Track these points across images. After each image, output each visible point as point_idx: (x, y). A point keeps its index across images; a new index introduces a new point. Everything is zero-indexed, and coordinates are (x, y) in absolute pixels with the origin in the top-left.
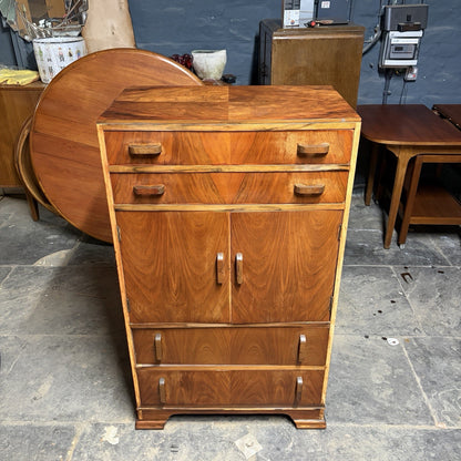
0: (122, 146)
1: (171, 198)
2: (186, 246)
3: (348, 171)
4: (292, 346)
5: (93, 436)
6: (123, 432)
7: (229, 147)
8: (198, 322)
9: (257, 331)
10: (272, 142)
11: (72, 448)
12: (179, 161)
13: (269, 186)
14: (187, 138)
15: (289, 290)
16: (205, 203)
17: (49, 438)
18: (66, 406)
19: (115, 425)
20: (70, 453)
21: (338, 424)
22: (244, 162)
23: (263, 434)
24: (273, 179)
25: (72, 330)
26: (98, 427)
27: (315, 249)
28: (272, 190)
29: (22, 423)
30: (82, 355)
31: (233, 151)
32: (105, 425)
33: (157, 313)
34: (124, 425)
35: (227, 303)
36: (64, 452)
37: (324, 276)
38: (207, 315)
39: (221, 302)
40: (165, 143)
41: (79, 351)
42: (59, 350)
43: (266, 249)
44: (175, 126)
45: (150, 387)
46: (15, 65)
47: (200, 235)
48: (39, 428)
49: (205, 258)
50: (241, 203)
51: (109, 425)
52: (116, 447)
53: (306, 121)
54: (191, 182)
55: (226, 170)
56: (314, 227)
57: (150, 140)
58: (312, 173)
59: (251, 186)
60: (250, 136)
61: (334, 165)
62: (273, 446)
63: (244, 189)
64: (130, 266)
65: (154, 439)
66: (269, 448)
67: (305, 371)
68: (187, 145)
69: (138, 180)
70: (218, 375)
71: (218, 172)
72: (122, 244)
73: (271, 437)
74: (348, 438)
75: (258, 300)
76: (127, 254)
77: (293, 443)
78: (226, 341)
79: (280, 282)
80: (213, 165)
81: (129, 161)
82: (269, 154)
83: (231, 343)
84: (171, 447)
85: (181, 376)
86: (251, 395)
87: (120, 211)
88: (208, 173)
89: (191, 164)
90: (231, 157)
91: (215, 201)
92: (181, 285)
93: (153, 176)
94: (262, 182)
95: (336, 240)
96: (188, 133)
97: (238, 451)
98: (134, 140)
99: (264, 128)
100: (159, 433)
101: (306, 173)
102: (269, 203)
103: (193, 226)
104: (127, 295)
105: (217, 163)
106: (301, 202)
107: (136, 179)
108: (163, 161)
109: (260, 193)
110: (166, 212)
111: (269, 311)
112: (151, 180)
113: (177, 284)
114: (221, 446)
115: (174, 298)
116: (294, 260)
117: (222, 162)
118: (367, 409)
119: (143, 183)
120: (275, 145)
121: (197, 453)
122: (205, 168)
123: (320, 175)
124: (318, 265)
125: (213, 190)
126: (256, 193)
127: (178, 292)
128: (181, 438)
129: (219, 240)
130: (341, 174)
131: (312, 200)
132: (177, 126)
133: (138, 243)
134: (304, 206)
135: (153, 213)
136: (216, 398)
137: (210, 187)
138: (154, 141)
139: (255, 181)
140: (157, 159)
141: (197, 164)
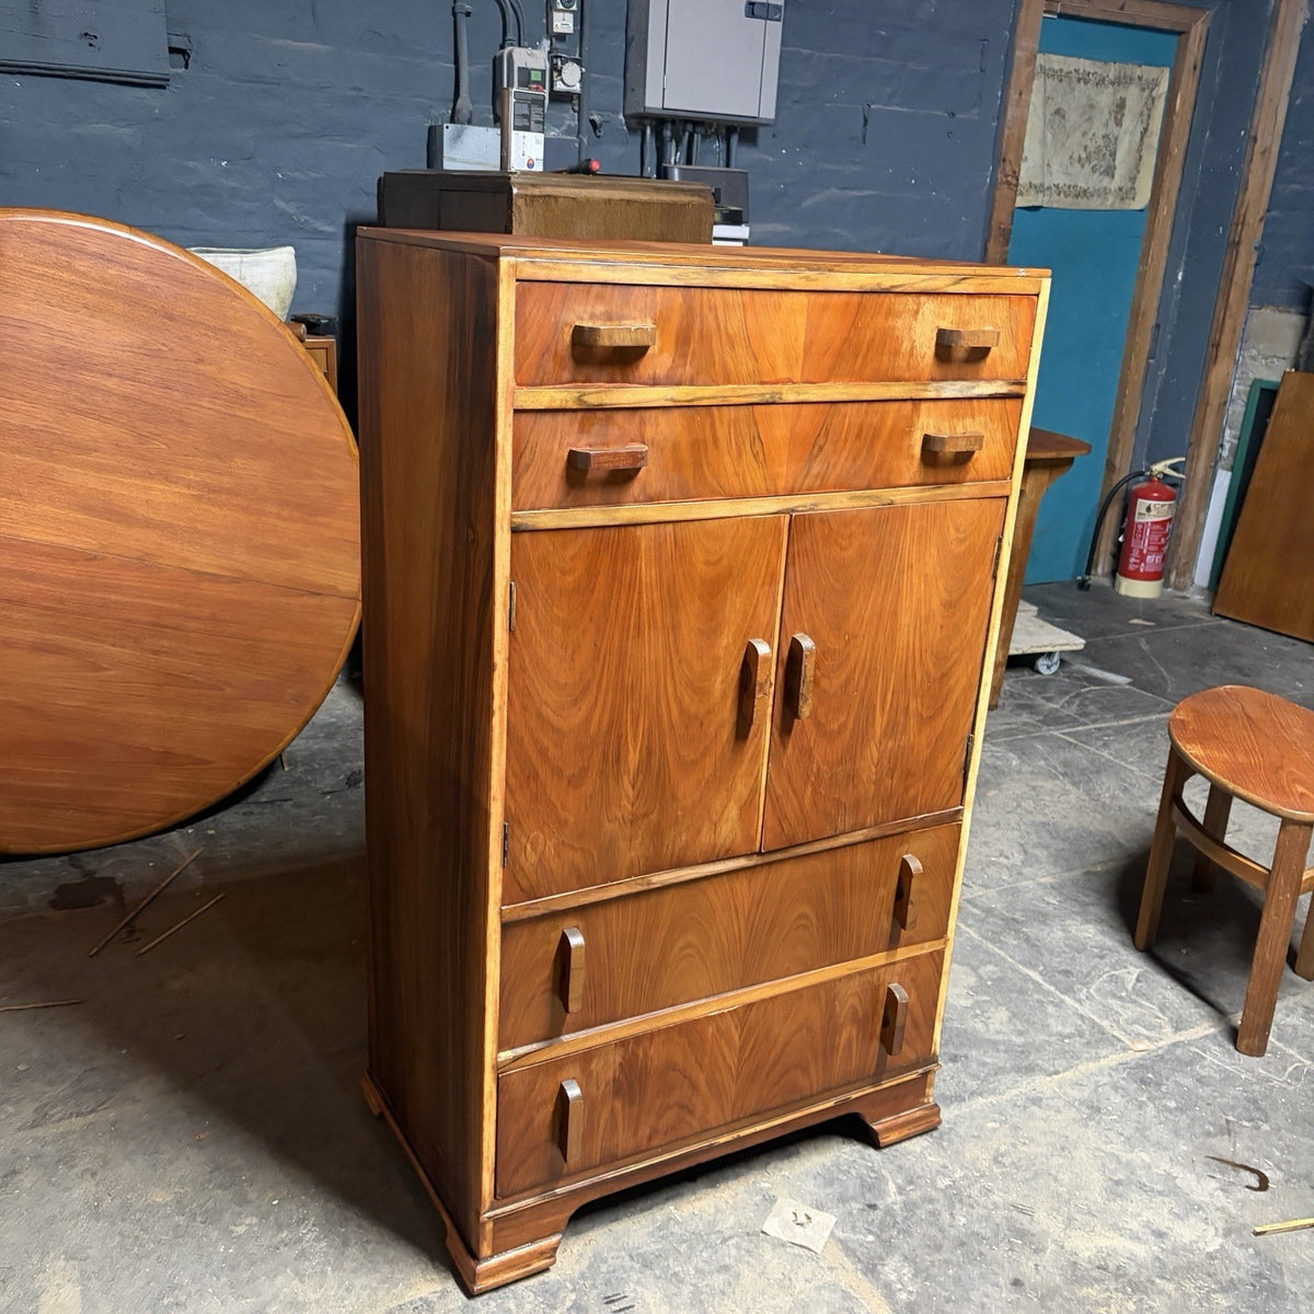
0: (557, 327)
1: (656, 486)
2: (675, 627)
3: (1021, 397)
4: (882, 892)
7: (802, 339)
8: (680, 864)
10: (891, 322)
12: (687, 372)
13: (874, 439)
14: (714, 309)
15: (892, 730)
16: (731, 497)
22: (830, 376)
23: (811, 1188)
24: (882, 421)
25: (29, 1115)
27: (949, 606)
28: (879, 447)
30: (126, 1169)
31: (808, 347)
33: (578, 858)
34: (427, 1302)
35: (754, 791)
37: (960, 679)
38: (705, 838)
39: (741, 790)
40: (661, 320)
41: (105, 1160)
43: (853, 617)
44: (691, 274)
47: (714, 590)
49: (716, 659)
50: (810, 491)
53: (958, 272)
54: (708, 434)
55: (792, 398)
56: (953, 547)
57: (626, 311)
58: (958, 403)
59: (838, 441)
60: (847, 304)
61: (1000, 383)
62: (855, 1206)
63: (821, 449)
64: (525, 709)
65: (542, 1303)
66: (850, 1213)
67: (905, 964)
68: (713, 326)
69: (582, 431)
70: (711, 1030)
71: (774, 403)
72: (516, 639)
73: (837, 1188)
74: (996, 1129)
75: (825, 768)
76: (523, 670)
77: (894, 1182)
78: (737, 916)
79: (875, 706)
80: (762, 383)
81: (566, 375)
82: (882, 354)
83: (749, 916)
84: (607, 1303)
85: (619, 1059)
86: (784, 1074)
87: (524, 531)
88: (750, 407)
89: (715, 383)
90: (804, 360)
91: (755, 489)
92: (650, 752)
93: (620, 418)
94: (861, 427)
95: (990, 577)
96: (717, 293)
97: (783, 1245)
98: (589, 309)
99: (878, 284)
100: (544, 1283)
101: (946, 404)
102: (868, 488)
103: (700, 567)
104: (506, 809)
105: (773, 378)
106: (932, 480)
107: (576, 427)
108: (651, 372)
109: (854, 460)
110: (639, 528)
111: (844, 799)
112: (614, 432)
113: (641, 750)
114: (733, 1252)
115: (627, 797)
116: (908, 641)
117: (783, 374)
118: (988, 1060)
119: (593, 440)
120: (893, 329)
121: (686, 1290)
122: (744, 393)
123: (973, 409)
124: (951, 648)
125: (754, 456)
126: (846, 459)
127: (641, 778)
128: (614, 1271)
129: (755, 601)
130: (1010, 404)
131: (952, 475)
132: (697, 273)
133: (558, 630)
134: (939, 492)
135: (606, 532)
136: (699, 1109)
137: (748, 447)
138: (636, 314)
139: (846, 426)
140: (637, 369)
141: (728, 380)
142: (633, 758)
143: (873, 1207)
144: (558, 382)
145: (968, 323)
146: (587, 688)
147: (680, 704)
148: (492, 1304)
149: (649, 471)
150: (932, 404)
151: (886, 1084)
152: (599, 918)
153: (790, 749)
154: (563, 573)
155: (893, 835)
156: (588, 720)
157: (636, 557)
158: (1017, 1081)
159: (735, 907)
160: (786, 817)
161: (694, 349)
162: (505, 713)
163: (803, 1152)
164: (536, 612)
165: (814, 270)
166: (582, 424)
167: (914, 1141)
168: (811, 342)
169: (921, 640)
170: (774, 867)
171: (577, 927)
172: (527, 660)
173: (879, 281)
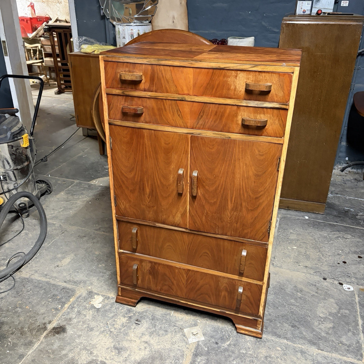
0: (116, 74)
1: (148, 119)
2: (157, 159)
3: (287, 110)
5: (85, 299)
6: (106, 301)
7: (192, 82)
8: (164, 223)
9: (208, 239)
10: (225, 79)
11: (69, 303)
12: (154, 88)
13: (222, 116)
14: (161, 71)
15: (235, 209)
16: (172, 126)
17: (57, 293)
18: (75, 276)
19: (103, 296)
20: (66, 306)
21: (273, 338)
22: (203, 94)
23: (209, 329)
24: (225, 111)
25: (98, 228)
26: (91, 294)
27: (257, 176)
28: (224, 120)
29: (44, 279)
30: (98, 245)
31: (195, 85)
32: (96, 294)
33: (135, 211)
34: (109, 298)
35: (186, 211)
36: (64, 304)
38: (171, 219)
39: (181, 209)
40: (145, 73)
41: (98, 242)
42: (85, 239)
43: (217, 170)
44: (153, 61)
45: (127, 270)
46: (106, 43)
47: (168, 151)
48: (54, 285)
49: (170, 171)
50: (199, 129)
51: (98, 294)
52: (98, 310)
53: (254, 63)
54: (163, 108)
55: (189, 100)
56: (257, 157)
57: (134, 70)
58: (257, 109)
59: (208, 115)
60: (208, 73)
61: (275, 103)
62: (213, 340)
63: (202, 116)
64: (117, 170)
65: (126, 312)
66: (209, 341)
67: (246, 283)
68: (161, 76)
69: (125, 101)
70: (177, 271)
71: (183, 101)
72: (113, 151)
73: (214, 334)
74: (279, 350)
75: (210, 213)
76: (116, 159)
77: (231, 342)
78: (184, 244)
79: (228, 200)
80: (179, 94)
81: (119, 86)
82: (223, 89)
83: (188, 246)
84: (136, 320)
85: (150, 266)
86: (202, 294)
87: (112, 125)
88: (176, 101)
89: (163, 92)
90: (193, 89)
91: (180, 125)
92: (153, 191)
93: (136, 99)
94: (216, 112)
96: (162, 67)
97: (184, 336)
98: (124, 69)
99: (219, 66)
100: (131, 309)
101: (252, 108)
102: (221, 131)
103: (163, 144)
104: (115, 192)
105: (183, 93)
106: (247, 133)
107: (124, 100)
108: (143, 88)
109: (215, 122)
110: (144, 130)
111: (218, 224)
112: (134, 103)
113: (150, 189)
114: (173, 329)
115: (147, 200)
116: (240, 183)
117: (186, 92)
118: (304, 333)
119: (129, 104)
120: (227, 81)
121: (154, 329)
122: (173, 96)
123: (264, 111)
124: (259, 190)
125: (179, 115)
126: (212, 121)
127: (150, 196)
128: (145, 316)
129: (181, 157)
130: (281, 111)
131: (256, 133)
132: (154, 61)
133: (124, 152)
134: (250, 137)
135: (135, 129)
136: (175, 290)
137: (176, 113)
138: (137, 71)
139: (211, 111)
140: (139, 86)
141: (167, 92)
142: (148, 191)
143: (217, 343)
144: (117, 88)
145: (260, 81)
146: (133, 168)
147: (160, 181)
148: (118, 306)
149: (145, 115)
150: (245, 108)
151: (239, 315)
152: (144, 229)
153: (196, 203)
154: (124, 137)
155: (239, 242)
156: (134, 177)
157: (144, 138)
158: (305, 344)
159: (184, 241)
160: (196, 222)
161: (156, 83)
162: (112, 169)
163: (218, 321)
164: (118, 146)
165: (194, 61)
167: (251, 337)
168: (195, 83)
169: (245, 184)
170: (196, 235)
172: (116, 157)
173: (219, 65)
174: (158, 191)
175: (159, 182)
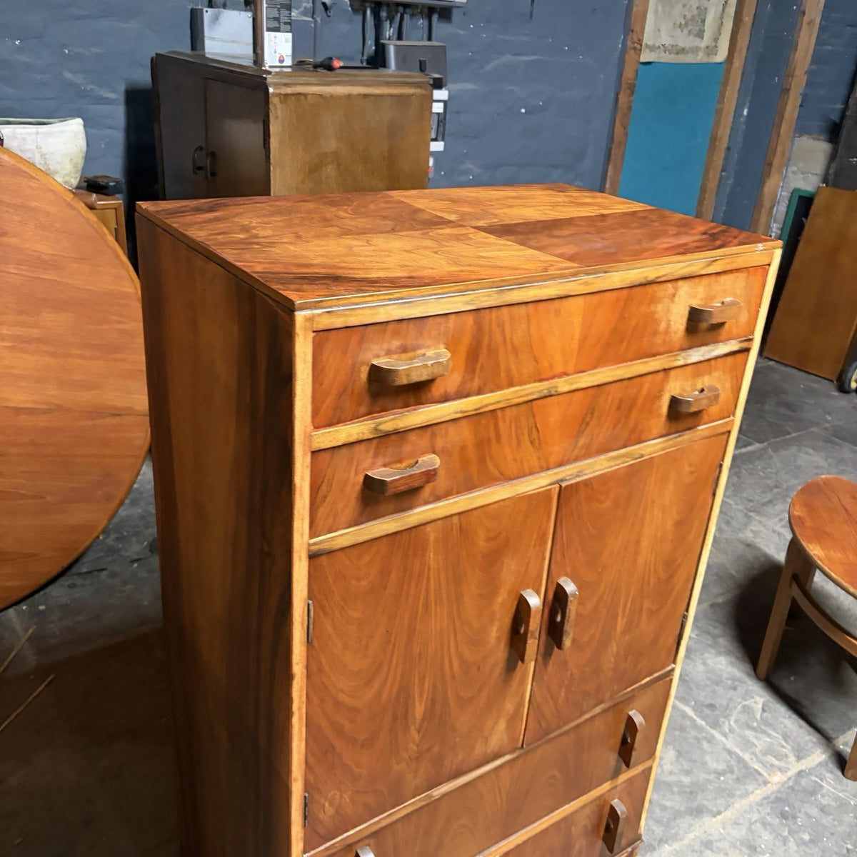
0: (353, 368)
2: (458, 598)
3: (748, 350)
7: (577, 336)
10: (652, 308)
12: (476, 383)
13: (631, 407)
14: (501, 324)
15: (628, 628)
16: (509, 479)
24: (639, 392)
27: (678, 524)
28: (634, 416)
31: (583, 342)
33: (370, 798)
35: (521, 705)
37: (682, 575)
38: (478, 751)
39: (509, 707)
40: (453, 344)
43: (606, 553)
47: (493, 559)
49: (492, 615)
50: (576, 459)
53: (711, 255)
54: (492, 435)
55: (565, 388)
56: (686, 479)
57: (420, 342)
58: (700, 366)
59: (601, 416)
60: (617, 300)
61: (734, 342)
63: (588, 424)
64: (322, 701)
67: (625, 784)
68: (500, 340)
69: (376, 456)
71: (551, 396)
72: (313, 647)
75: (577, 672)
76: (320, 670)
78: (500, 794)
79: (617, 614)
80: (541, 380)
81: (363, 409)
82: (643, 337)
83: (509, 792)
87: (322, 554)
88: (529, 403)
89: (500, 388)
90: (578, 354)
91: (530, 468)
92: (433, 701)
93: (412, 437)
94: (621, 402)
95: (711, 494)
96: (505, 310)
98: (385, 346)
99: (645, 278)
101: (692, 368)
102: (624, 447)
103: (482, 544)
104: (306, 783)
105: (551, 374)
107: (372, 453)
108: (442, 390)
109: (614, 428)
110: (428, 526)
111: (589, 689)
112: (407, 450)
113: (426, 702)
115: (414, 741)
116: (646, 559)
117: (559, 369)
119: (387, 462)
120: (654, 313)
122: (526, 392)
123: (710, 368)
124: (677, 555)
125: (531, 443)
126: (608, 428)
127: (425, 723)
129: (527, 561)
130: (739, 357)
131: (690, 423)
132: (487, 295)
133: (352, 629)
134: (680, 439)
135: (398, 537)
137: (526, 436)
138: (429, 342)
139: (609, 402)
140: (430, 391)
141: (511, 385)
142: (419, 710)
144: (355, 417)
146: (379, 667)
147: (461, 657)
150: (679, 370)
153: (550, 668)
154: (358, 580)
155: (623, 701)
156: (379, 694)
157: (424, 551)
159: (499, 788)
160: (544, 717)
161: (482, 363)
162: (305, 711)
164: (333, 620)
166: (377, 448)
168: (585, 337)
170: (531, 752)
171: (368, 845)
172: (323, 661)
173: (645, 275)
174: (449, 693)
175: (456, 664)
